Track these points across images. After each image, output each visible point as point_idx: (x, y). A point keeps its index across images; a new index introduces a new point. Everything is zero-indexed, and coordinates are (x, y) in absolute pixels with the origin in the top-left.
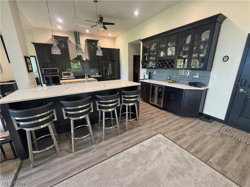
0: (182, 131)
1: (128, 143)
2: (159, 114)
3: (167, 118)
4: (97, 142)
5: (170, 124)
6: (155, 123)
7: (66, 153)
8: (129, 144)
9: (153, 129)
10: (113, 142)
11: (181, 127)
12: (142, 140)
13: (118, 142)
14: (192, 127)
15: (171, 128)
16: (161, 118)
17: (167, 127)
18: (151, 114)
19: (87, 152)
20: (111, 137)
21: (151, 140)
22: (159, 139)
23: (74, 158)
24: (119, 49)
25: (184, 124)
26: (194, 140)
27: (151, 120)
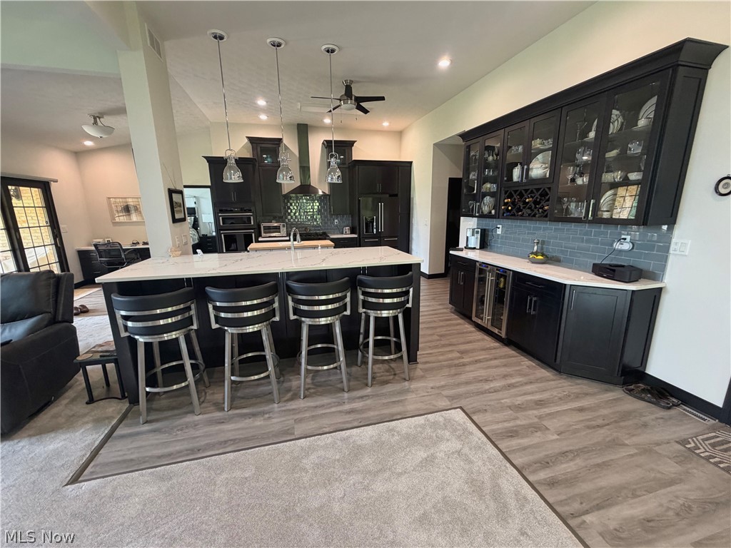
0: (536, 417)
1: (358, 416)
2: (487, 356)
3: (510, 370)
4: (286, 399)
5: (509, 390)
6: (463, 378)
7: (212, 408)
8: (358, 419)
9: (446, 393)
10: (323, 406)
11: (540, 404)
12: (399, 417)
13: (333, 409)
14: (581, 410)
15: (503, 401)
16: (489, 367)
17: (494, 396)
18: (462, 352)
19: (254, 415)
20: (322, 394)
21: (423, 422)
22: (448, 424)
23: (223, 422)
24: (411, 163)
25: (556, 398)
26: (565, 449)
27: (454, 368)
